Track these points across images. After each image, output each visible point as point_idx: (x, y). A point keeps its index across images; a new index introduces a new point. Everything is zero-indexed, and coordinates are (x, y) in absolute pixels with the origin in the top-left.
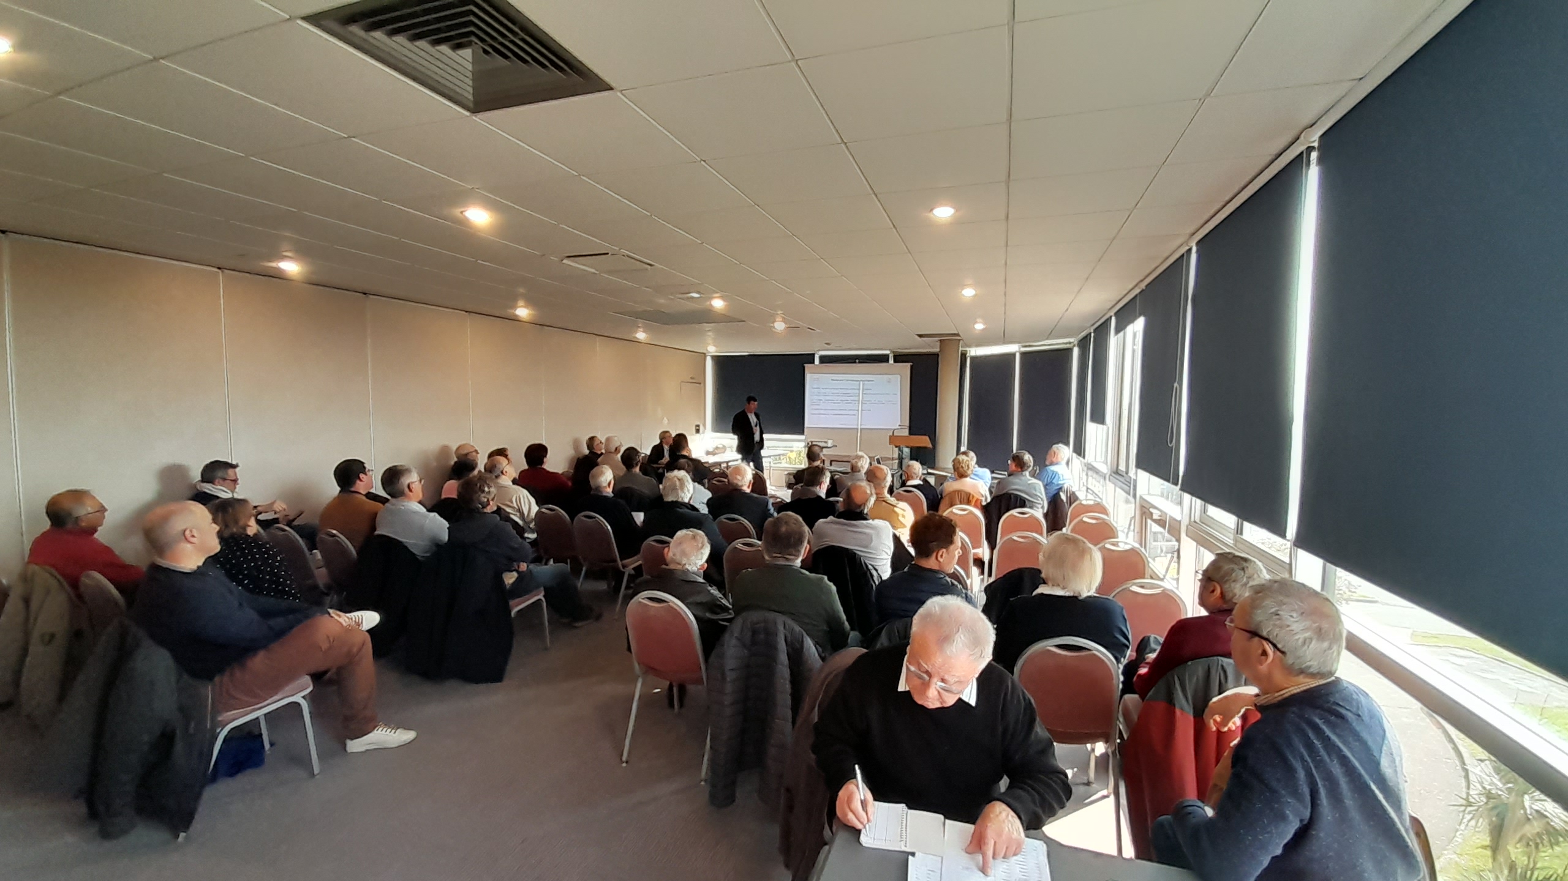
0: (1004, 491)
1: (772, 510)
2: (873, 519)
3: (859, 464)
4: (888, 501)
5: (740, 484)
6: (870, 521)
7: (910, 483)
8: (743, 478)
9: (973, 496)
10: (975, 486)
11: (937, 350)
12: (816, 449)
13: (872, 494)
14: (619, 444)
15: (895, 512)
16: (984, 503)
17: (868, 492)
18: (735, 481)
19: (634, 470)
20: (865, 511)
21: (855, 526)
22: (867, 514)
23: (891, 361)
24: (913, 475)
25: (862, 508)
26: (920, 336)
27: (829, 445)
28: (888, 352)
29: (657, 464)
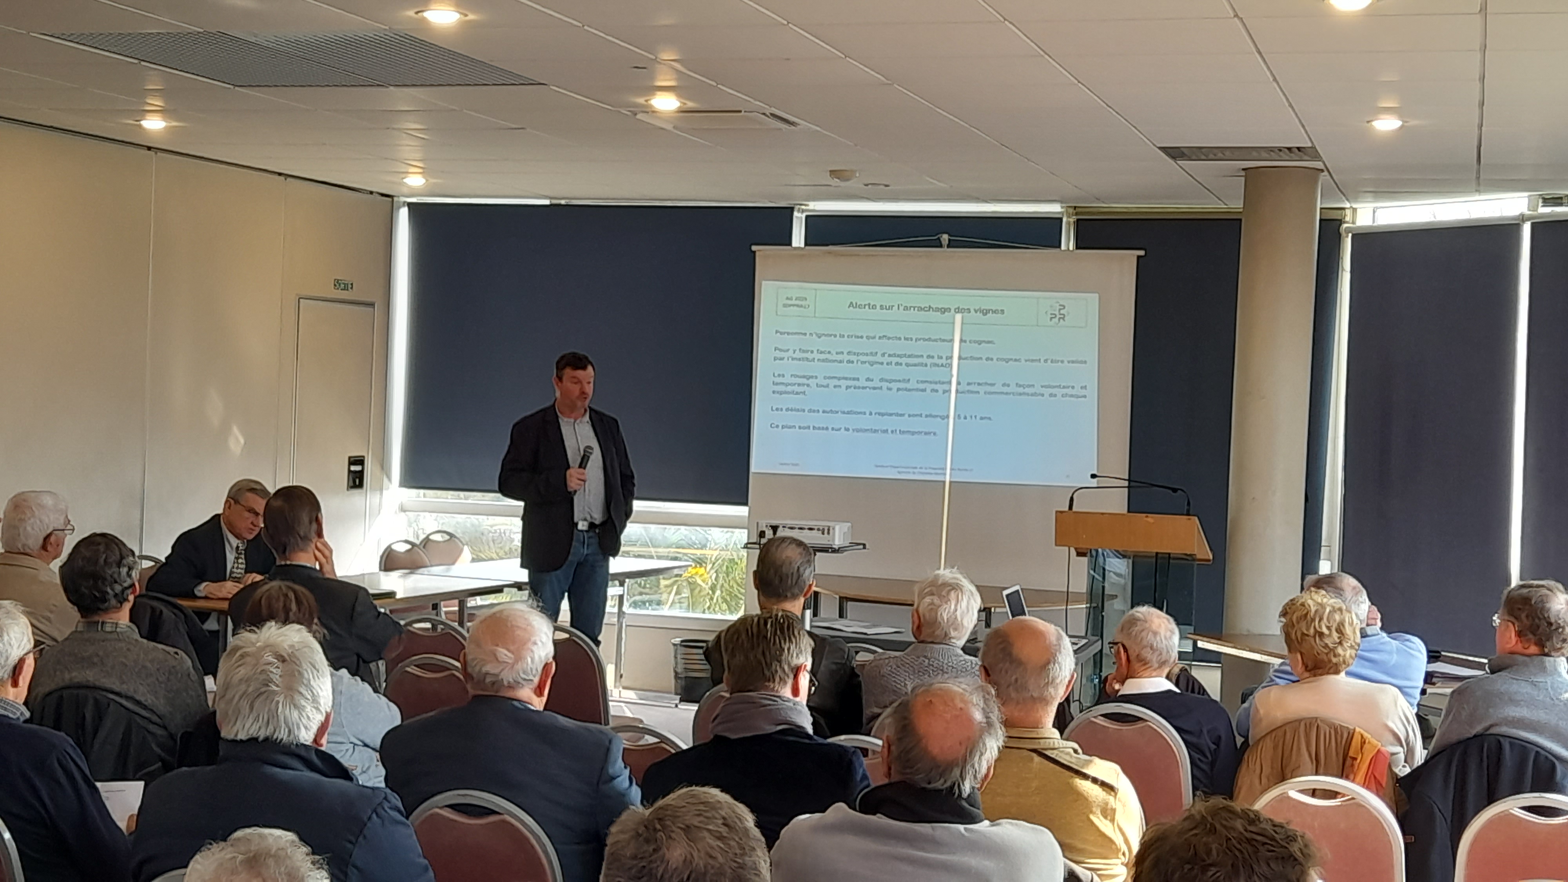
0: (1478, 729)
1: (623, 780)
2: (993, 819)
3: (945, 614)
4: (1048, 753)
5: (507, 677)
6: (984, 826)
7: (1133, 687)
8: (519, 658)
9: (1363, 742)
10: (1370, 706)
11: (1236, 204)
12: (791, 553)
13: (989, 724)
14: (60, 524)
15: (1080, 797)
16: (1403, 770)
17: (978, 716)
18: (489, 668)
19: (110, 618)
20: (967, 788)
21: (935, 843)
22: (970, 800)
23: (1068, 241)
24: (1147, 654)
25: (957, 772)
26: (1175, 153)
27: (837, 543)
28: (1054, 209)
29: (195, 597)
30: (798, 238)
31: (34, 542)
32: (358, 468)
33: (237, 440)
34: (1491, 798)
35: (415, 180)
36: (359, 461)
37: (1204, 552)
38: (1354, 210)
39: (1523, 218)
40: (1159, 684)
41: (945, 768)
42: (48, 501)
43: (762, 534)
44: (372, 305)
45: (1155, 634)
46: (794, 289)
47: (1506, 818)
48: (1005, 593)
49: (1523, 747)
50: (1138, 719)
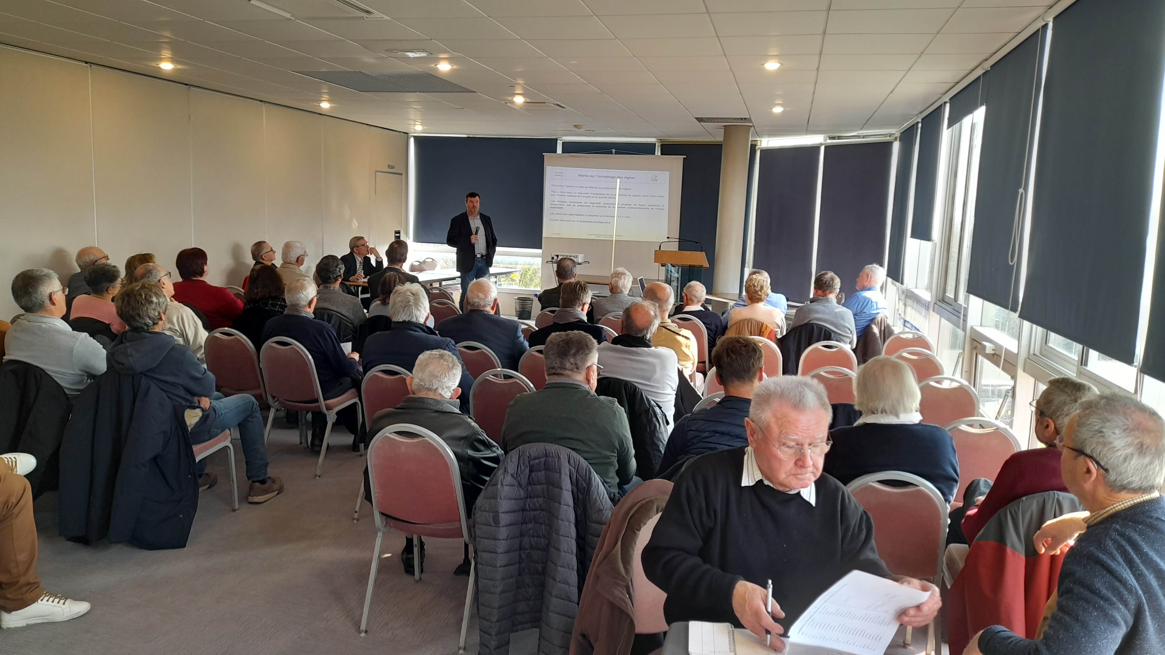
0: (806, 321)
1: (522, 339)
2: (656, 346)
3: (620, 284)
4: (668, 327)
5: (482, 303)
6: (653, 348)
7: (688, 309)
8: (486, 297)
9: (767, 327)
10: (770, 314)
11: (719, 138)
12: (568, 263)
13: (656, 316)
14: (302, 253)
15: (678, 342)
16: (779, 337)
17: (652, 313)
18: (476, 300)
19: (332, 286)
20: (648, 337)
21: (637, 354)
22: (649, 341)
23: (658, 152)
24: (693, 298)
25: (645, 331)
26: (700, 120)
27: (580, 261)
28: (652, 140)
29: (350, 281)
30: (559, 150)
31: (294, 259)
32: (398, 235)
33: (355, 224)
34: (809, 345)
35: (418, 129)
36: (399, 232)
37: (706, 265)
38: (761, 141)
39: (821, 144)
40: (697, 307)
41: (642, 330)
42: (298, 245)
43: (553, 258)
44: (401, 174)
45: (697, 291)
46: (559, 169)
47: (817, 349)
48: (638, 279)
49: (820, 328)
50: (690, 320)
